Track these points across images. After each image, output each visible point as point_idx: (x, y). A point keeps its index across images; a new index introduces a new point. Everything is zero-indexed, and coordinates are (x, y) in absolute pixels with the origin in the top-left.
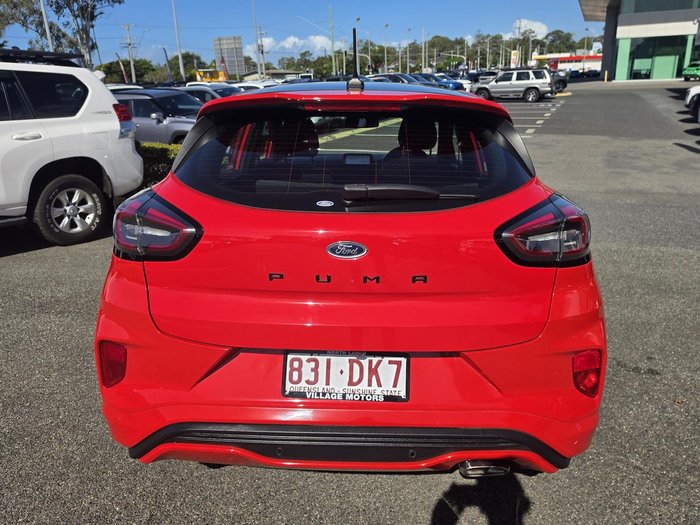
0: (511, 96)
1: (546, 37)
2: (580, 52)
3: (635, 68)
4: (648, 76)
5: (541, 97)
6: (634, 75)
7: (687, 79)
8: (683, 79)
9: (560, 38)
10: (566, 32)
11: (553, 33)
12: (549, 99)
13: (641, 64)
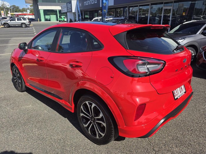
0: (17, 25)
1: (10, 7)
2: (25, 13)
3: (46, 18)
4: (50, 20)
5: (26, 26)
6: (46, 20)
7: (60, 22)
8: (59, 21)
9: (15, 8)
10: (17, 6)
11: (12, 6)
12: (29, 27)
13: (47, 17)
